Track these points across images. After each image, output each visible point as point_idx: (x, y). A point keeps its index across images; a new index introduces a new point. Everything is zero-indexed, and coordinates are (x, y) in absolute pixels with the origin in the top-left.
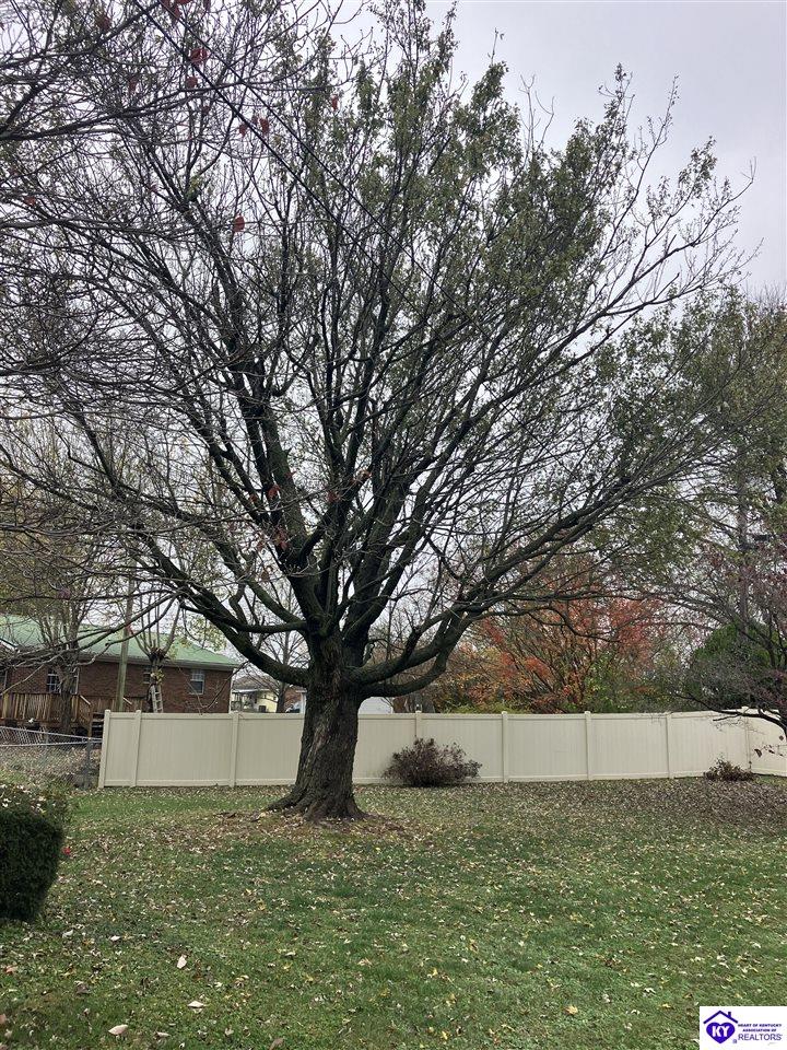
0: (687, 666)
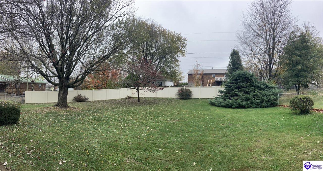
0: (123, 81)
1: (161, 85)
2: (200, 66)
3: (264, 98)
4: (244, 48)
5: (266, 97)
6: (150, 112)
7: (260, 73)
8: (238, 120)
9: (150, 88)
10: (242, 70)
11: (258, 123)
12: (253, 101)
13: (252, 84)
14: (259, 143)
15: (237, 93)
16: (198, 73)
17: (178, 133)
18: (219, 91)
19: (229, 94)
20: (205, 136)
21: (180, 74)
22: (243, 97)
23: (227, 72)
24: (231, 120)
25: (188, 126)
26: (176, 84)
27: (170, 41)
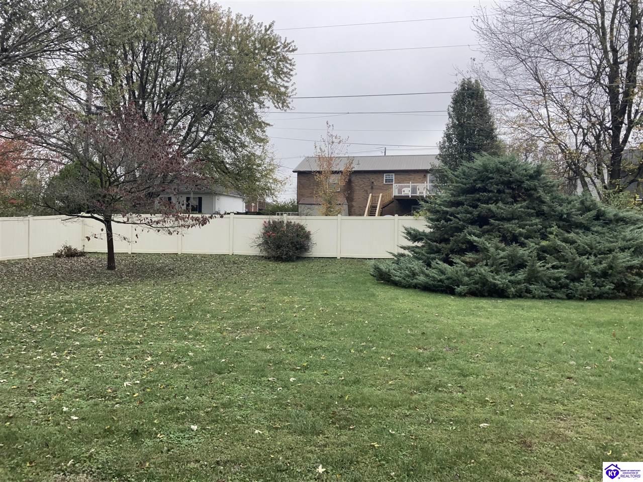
0: (46, 187)
1: (198, 209)
2: (340, 142)
3: (588, 261)
4: (505, 71)
5: (593, 258)
6: (156, 304)
7: (569, 165)
8: (477, 337)
9: (157, 217)
10: (494, 154)
11: (559, 352)
12: (538, 272)
13: (534, 208)
14: (562, 424)
15: (476, 239)
16: (335, 169)
17: (260, 372)
18: (409, 233)
19: (443, 245)
20: (357, 382)
21: (271, 170)
22: (498, 257)
23: (438, 163)
24: (452, 336)
25: (297, 350)
26: (255, 207)
27: (234, 49)
